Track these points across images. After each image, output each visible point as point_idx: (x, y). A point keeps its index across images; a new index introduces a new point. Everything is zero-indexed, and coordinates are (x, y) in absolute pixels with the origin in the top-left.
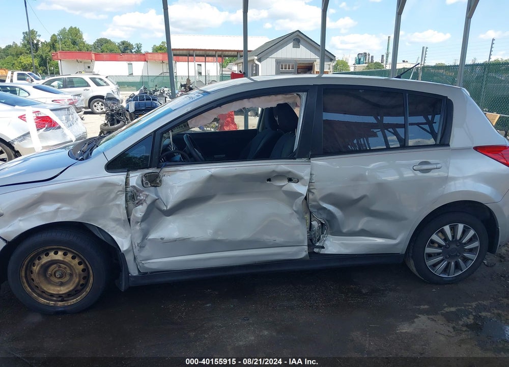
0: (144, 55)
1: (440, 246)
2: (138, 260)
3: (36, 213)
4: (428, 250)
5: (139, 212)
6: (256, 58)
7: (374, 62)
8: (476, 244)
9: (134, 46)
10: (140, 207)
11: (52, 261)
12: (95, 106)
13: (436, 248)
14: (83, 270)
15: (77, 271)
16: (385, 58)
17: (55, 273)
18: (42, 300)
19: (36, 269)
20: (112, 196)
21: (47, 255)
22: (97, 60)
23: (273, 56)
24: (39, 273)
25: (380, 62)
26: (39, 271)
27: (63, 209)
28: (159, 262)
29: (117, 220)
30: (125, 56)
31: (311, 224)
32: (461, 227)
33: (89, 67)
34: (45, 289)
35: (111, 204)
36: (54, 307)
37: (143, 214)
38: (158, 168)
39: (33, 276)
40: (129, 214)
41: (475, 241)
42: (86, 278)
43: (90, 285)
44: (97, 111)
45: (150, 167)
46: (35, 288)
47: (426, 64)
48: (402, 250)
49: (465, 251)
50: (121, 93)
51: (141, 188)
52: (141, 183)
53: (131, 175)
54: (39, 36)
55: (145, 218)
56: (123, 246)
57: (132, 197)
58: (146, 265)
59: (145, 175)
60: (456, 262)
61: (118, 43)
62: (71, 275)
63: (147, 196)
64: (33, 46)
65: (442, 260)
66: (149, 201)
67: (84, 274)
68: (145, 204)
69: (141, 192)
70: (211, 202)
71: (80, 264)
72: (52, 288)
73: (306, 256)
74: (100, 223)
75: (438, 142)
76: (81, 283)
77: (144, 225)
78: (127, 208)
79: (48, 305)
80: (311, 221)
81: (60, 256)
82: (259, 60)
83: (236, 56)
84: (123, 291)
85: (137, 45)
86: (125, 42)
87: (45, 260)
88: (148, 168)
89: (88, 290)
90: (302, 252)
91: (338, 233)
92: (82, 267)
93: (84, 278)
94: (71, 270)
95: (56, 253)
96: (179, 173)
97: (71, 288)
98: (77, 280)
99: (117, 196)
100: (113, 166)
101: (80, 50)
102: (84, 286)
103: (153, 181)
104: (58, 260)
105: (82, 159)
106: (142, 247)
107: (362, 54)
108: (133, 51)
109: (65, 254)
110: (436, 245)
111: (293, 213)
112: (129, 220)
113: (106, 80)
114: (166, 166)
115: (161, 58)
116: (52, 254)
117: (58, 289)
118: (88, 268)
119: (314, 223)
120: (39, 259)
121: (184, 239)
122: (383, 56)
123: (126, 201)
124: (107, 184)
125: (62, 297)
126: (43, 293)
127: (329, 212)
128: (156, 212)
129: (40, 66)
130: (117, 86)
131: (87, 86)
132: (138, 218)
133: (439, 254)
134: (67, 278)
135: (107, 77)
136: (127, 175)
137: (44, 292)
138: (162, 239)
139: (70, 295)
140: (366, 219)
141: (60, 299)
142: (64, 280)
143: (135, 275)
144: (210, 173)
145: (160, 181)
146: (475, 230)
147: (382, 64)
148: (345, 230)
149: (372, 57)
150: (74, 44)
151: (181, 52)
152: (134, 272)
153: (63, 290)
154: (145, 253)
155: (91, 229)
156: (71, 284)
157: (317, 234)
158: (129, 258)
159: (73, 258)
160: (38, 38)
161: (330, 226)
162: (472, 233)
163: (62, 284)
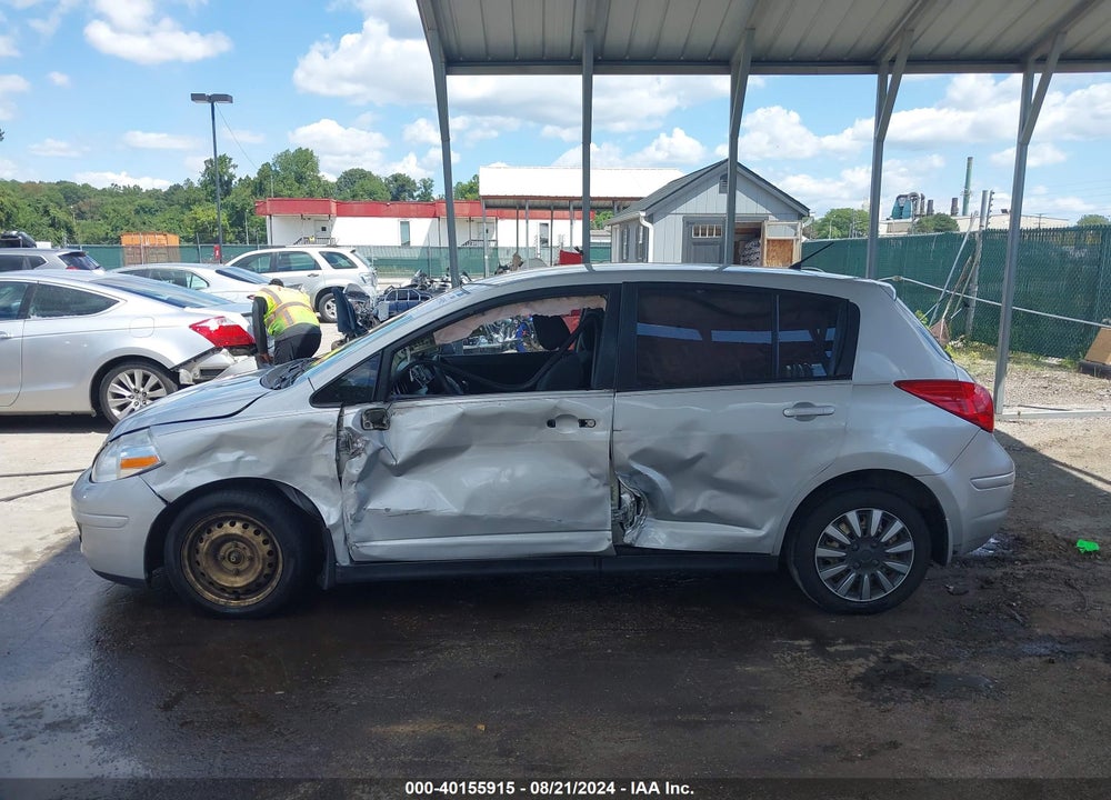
0: (433, 204)
1: (842, 546)
2: (351, 541)
3: (209, 464)
4: (821, 552)
5: (355, 466)
6: (643, 214)
7: (935, 213)
8: (907, 546)
9: (418, 185)
10: (357, 459)
11: (226, 535)
12: (329, 307)
13: (835, 549)
14: (270, 553)
15: (260, 553)
16: (960, 206)
17: (229, 555)
18: (209, 596)
19: (204, 546)
20: (319, 441)
21: (220, 526)
22: (339, 215)
23: (679, 210)
24: (206, 554)
25: (949, 213)
26: (208, 549)
27: (247, 459)
28: (383, 546)
29: (322, 479)
30: (397, 206)
31: (620, 498)
32: (877, 515)
33: (324, 229)
34: (214, 578)
35: (317, 453)
36: (224, 606)
37: (360, 470)
38: (386, 402)
39: (199, 557)
40: (340, 471)
41: (904, 541)
42: (273, 566)
43: (278, 576)
44: (332, 317)
45: (375, 400)
46: (201, 576)
47: (990, 227)
48: (773, 547)
49: (888, 556)
50: (380, 280)
51: (360, 432)
52: (359, 423)
53: (346, 411)
54: (235, 166)
55: (362, 477)
56: (329, 518)
57: (345, 444)
58: (361, 549)
59: (366, 413)
60: (873, 575)
61: (386, 179)
62: (251, 559)
63: (367, 442)
64: (221, 186)
65: (848, 571)
66: (370, 451)
67: (269, 559)
68: (363, 455)
69: (360, 436)
70: (465, 457)
71: (265, 542)
72: (224, 577)
73: (610, 547)
74: (297, 483)
75: (831, 373)
76: (265, 572)
77: (361, 487)
78: (338, 461)
79: (216, 604)
80: (620, 494)
81: (237, 529)
82: (650, 219)
83: (611, 208)
84: (325, 588)
85: (424, 181)
86: (400, 175)
87: (217, 533)
88: (370, 402)
89: (274, 583)
90: (602, 543)
91: (664, 514)
92: (268, 547)
93: (270, 565)
94: (253, 553)
95: (233, 525)
96: (415, 412)
97: (251, 580)
98: (260, 567)
99: (324, 442)
100: (321, 398)
101: (311, 194)
102: (269, 578)
103: (379, 422)
104: (235, 535)
105: (279, 388)
106: (357, 520)
107: (906, 196)
108: (415, 194)
109: (245, 527)
110: (837, 545)
111: (589, 479)
112: (340, 479)
113: (351, 257)
114: (399, 400)
115: (467, 212)
116: (227, 525)
117: (233, 579)
118: (277, 552)
119: (626, 497)
120: (209, 532)
121: (421, 512)
122: (955, 200)
123: (338, 450)
124: (310, 425)
125: (237, 593)
126: (212, 585)
127: (649, 480)
128: (382, 469)
129: (231, 225)
130: (371, 270)
131: (314, 269)
132: (353, 475)
133: (841, 560)
134: (247, 564)
135: (353, 251)
136: (341, 411)
137: (212, 583)
138: (387, 510)
139: (249, 590)
140: (709, 493)
141: (233, 597)
142: (242, 567)
143: (344, 564)
144: (461, 410)
145: (389, 422)
146: (902, 520)
147: (953, 218)
148: (676, 511)
149: (930, 202)
150: (300, 183)
151: (503, 202)
152: (343, 560)
153: (239, 582)
154: (360, 531)
155: (286, 491)
156: (250, 574)
157: (630, 514)
158: (337, 538)
159: (257, 533)
160: (231, 170)
161: (649, 502)
162: (898, 526)
163: (238, 573)
